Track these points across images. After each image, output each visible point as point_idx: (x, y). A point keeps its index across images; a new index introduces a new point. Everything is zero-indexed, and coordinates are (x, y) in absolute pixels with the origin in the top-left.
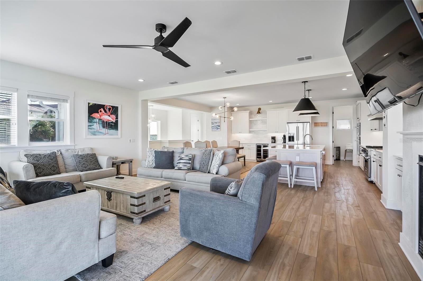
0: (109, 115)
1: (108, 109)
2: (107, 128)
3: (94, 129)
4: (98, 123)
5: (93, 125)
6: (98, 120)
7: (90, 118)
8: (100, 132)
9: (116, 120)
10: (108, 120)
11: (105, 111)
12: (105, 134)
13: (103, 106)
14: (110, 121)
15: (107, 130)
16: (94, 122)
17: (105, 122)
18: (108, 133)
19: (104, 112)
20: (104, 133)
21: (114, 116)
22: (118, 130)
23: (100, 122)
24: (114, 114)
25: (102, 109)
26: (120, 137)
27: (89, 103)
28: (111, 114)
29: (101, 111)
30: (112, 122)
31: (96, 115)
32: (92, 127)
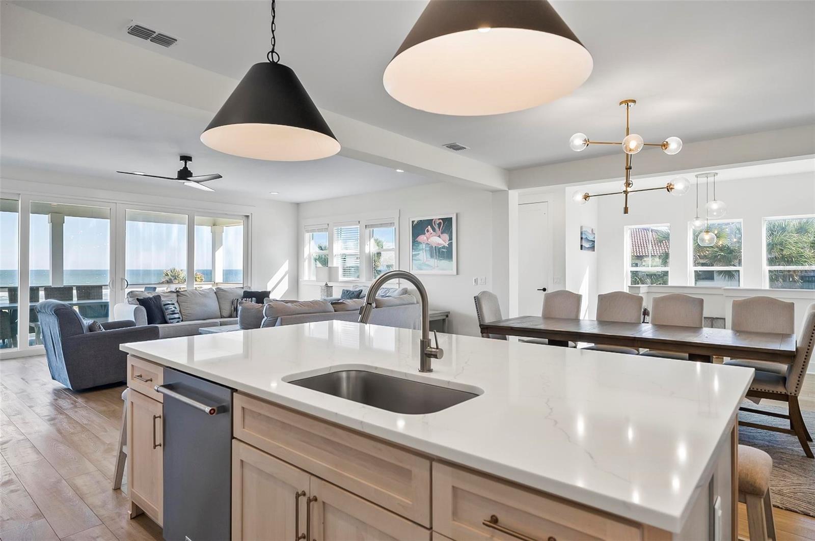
0: (438, 235)
1: (437, 225)
2: (436, 259)
3: (420, 260)
4: (424, 251)
5: (419, 254)
6: (424, 246)
7: (415, 242)
8: (428, 265)
9: (450, 242)
10: (439, 244)
11: (434, 230)
12: (434, 268)
13: (430, 222)
14: (441, 244)
15: (436, 260)
16: (420, 250)
17: (434, 247)
18: (437, 266)
19: (432, 231)
20: (432, 267)
21: (446, 236)
22: (452, 261)
23: (428, 249)
24: (447, 231)
25: (429, 226)
26: (455, 273)
27: (413, 222)
28: (442, 233)
29: (428, 231)
30: (444, 247)
31: (422, 238)
32: (418, 256)
